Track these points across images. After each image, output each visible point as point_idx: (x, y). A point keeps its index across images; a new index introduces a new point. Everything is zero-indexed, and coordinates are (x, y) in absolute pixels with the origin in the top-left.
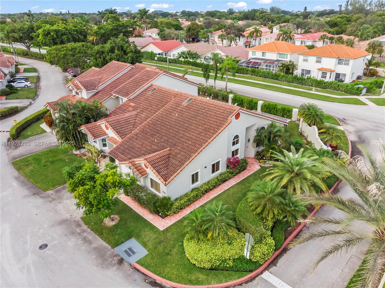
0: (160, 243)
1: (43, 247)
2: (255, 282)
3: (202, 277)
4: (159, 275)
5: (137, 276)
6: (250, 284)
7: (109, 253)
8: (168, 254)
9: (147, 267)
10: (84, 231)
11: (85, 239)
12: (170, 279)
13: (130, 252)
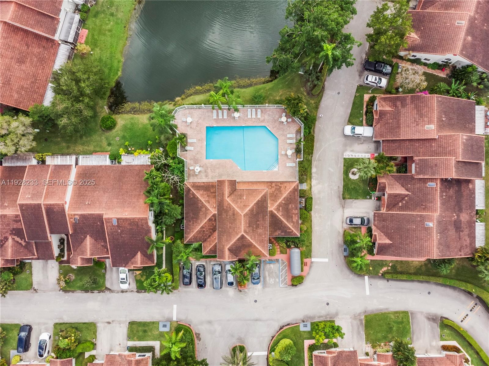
0: (301, 336)
1: (328, 304)
2: (267, 348)
3: (280, 337)
4: (290, 328)
5: (294, 322)
6: (268, 347)
7: (310, 320)
8: (295, 335)
9: (295, 326)
10: (326, 318)
11: (322, 317)
12: (286, 329)
13: (305, 326)
